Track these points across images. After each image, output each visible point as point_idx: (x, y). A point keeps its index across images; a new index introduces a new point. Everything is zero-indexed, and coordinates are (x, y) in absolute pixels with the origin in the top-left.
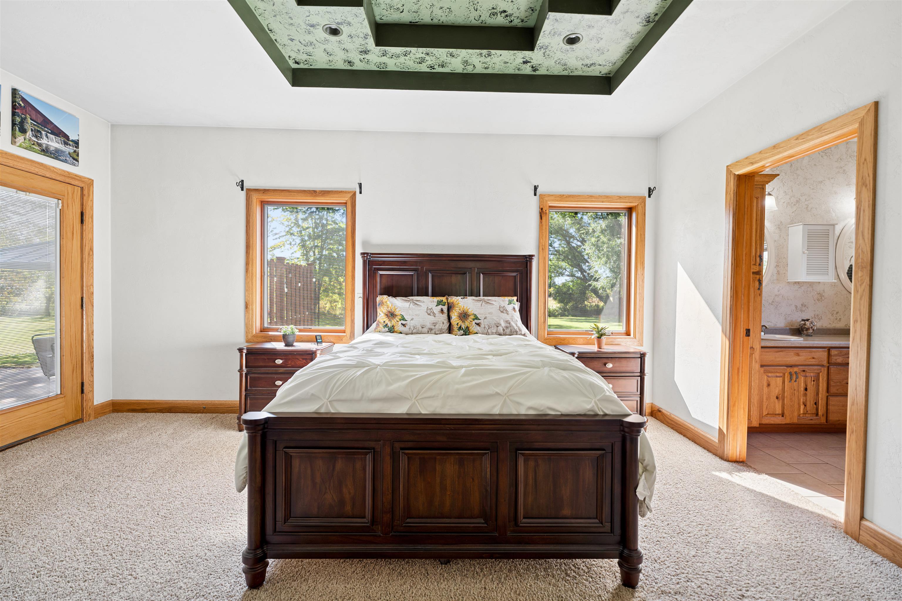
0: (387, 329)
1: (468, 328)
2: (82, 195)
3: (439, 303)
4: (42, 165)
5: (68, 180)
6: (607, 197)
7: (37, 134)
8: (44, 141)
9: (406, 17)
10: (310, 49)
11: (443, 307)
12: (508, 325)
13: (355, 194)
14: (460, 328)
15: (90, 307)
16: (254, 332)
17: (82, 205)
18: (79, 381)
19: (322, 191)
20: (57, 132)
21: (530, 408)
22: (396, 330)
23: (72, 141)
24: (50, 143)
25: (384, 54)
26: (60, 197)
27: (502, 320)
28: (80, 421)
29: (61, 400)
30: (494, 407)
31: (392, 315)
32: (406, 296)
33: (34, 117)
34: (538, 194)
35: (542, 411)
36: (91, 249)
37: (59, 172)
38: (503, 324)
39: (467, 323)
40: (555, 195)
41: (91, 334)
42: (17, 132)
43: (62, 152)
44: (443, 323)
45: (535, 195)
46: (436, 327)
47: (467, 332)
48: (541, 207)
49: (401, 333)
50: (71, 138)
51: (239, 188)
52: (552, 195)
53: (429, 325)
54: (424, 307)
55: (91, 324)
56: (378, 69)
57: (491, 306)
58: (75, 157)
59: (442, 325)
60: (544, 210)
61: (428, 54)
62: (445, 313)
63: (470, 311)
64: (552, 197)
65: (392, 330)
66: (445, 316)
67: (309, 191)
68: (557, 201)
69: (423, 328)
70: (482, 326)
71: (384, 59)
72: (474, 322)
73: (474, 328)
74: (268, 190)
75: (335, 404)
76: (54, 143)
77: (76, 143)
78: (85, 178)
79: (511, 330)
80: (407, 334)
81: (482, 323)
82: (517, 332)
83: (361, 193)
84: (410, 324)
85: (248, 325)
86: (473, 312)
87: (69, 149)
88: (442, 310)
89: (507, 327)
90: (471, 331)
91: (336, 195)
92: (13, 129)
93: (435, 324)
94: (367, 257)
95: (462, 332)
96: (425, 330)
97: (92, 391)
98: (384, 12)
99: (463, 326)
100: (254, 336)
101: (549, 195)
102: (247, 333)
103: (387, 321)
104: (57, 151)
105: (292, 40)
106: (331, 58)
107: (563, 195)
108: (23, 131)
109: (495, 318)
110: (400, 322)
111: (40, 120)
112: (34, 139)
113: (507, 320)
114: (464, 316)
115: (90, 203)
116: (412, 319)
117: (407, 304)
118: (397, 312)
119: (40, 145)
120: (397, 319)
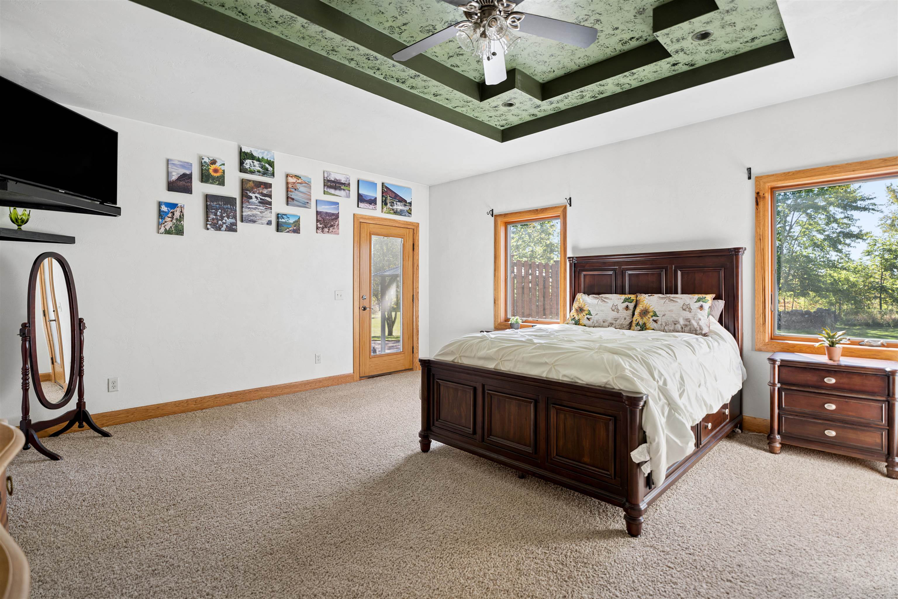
0: (573, 322)
1: (645, 324)
2: (414, 233)
3: (626, 300)
4: (394, 220)
5: (406, 226)
6: (861, 163)
7: (392, 204)
8: (395, 207)
9: (559, 73)
10: (503, 117)
11: (629, 304)
12: (688, 323)
13: (565, 207)
14: (638, 324)
15: (417, 301)
16: (499, 321)
17: (413, 239)
18: (412, 346)
19: (542, 209)
20: (402, 200)
21: (564, 376)
22: (581, 323)
23: (409, 203)
24: (398, 207)
25: (552, 103)
26: (402, 237)
27: (682, 318)
28: (411, 370)
29: (403, 355)
30: (543, 372)
31: (580, 310)
32: (599, 294)
33: (391, 195)
34: (753, 177)
35: (572, 379)
36: (418, 266)
37: (402, 222)
38: (682, 322)
39: (645, 320)
40: (776, 174)
41: (417, 317)
42: (384, 206)
43: (404, 210)
44: (625, 319)
45: (750, 178)
46: (617, 322)
47: (643, 327)
48: (758, 191)
49: (585, 326)
50: (408, 202)
51: (490, 216)
52: (773, 175)
53: (610, 320)
54: (610, 303)
55: (417, 311)
56: (555, 112)
57: (674, 304)
58: (410, 212)
59: (623, 320)
60: (761, 194)
61: (582, 92)
62: (630, 309)
63: (651, 309)
64: (773, 177)
65: (577, 323)
66: (630, 312)
67: (533, 210)
68: (780, 181)
69: (604, 322)
70: (659, 323)
71: (554, 105)
72: (651, 319)
73: (651, 324)
74: (507, 214)
75: (463, 358)
76: (399, 207)
77: (410, 203)
78: (415, 223)
79: (690, 328)
80: (589, 327)
81: (660, 320)
82: (696, 330)
83: (570, 206)
84: (594, 318)
85: (496, 316)
86: (653, 309)
87: (406, 208)
88: (627, 308)
89: (686, 326)
90: (647, 327)
91: (552, 211)
92: (382, 205)
93: (616, 319)
94: (572, 260)
95: (639, 327)
96: (606, 324)
97: (418, 353)
98: (542, 77)
99: (641, 323)
100: (499, 324)
101: (768, 175)
102: (495, 321)
103: (576, 316)
104: (401, 211)
105: (491, 117)
106: (520, 117)
107: (789, 173)
108: (386, 204)
109: (674, 316)
110: (586, 317)
111: (393, 196)
112: (391, 207)
113: (687, 318)
114: (644, 313)
115: (417, 238)
116: (596, 315)
117: (595, 301)
118: (586, 308)
119: (393, 210)
120: (584, 313)
